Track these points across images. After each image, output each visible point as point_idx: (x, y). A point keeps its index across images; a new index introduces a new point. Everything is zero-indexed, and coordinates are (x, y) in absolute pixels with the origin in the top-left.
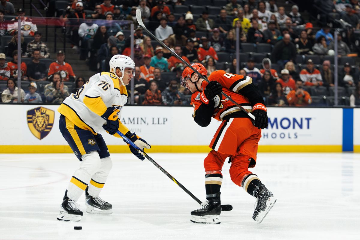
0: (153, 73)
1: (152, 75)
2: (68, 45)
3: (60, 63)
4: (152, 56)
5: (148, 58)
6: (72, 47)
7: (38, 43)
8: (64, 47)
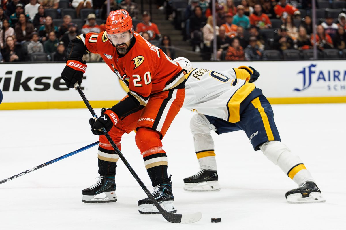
0: (235, 30)
1: (234, 32)
2: (154, 6)
3: (146, 24)
4: (234, 14)
5: (231, 17)
6: (158, 8)
7: (128, 5)
8: (151, 8)
